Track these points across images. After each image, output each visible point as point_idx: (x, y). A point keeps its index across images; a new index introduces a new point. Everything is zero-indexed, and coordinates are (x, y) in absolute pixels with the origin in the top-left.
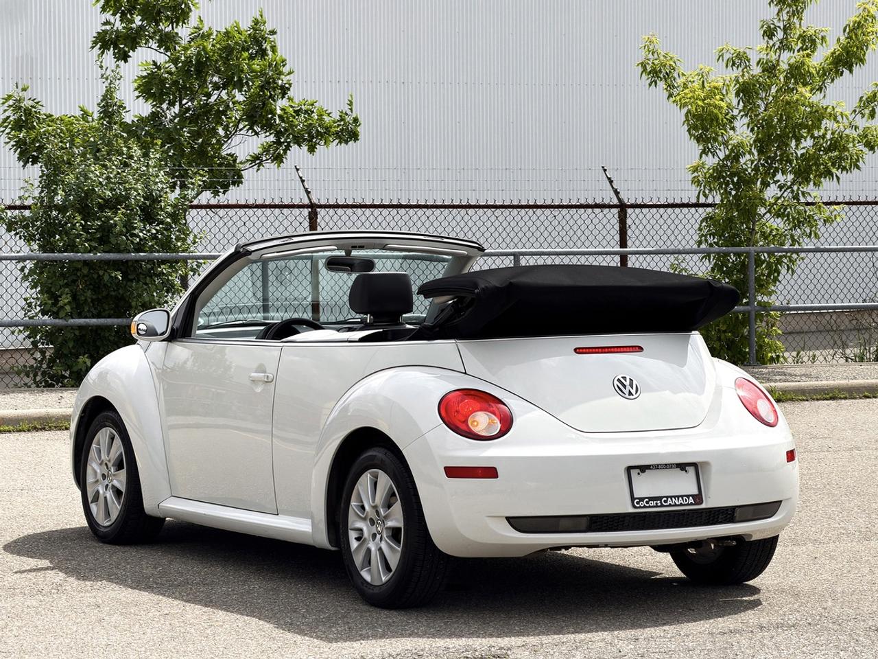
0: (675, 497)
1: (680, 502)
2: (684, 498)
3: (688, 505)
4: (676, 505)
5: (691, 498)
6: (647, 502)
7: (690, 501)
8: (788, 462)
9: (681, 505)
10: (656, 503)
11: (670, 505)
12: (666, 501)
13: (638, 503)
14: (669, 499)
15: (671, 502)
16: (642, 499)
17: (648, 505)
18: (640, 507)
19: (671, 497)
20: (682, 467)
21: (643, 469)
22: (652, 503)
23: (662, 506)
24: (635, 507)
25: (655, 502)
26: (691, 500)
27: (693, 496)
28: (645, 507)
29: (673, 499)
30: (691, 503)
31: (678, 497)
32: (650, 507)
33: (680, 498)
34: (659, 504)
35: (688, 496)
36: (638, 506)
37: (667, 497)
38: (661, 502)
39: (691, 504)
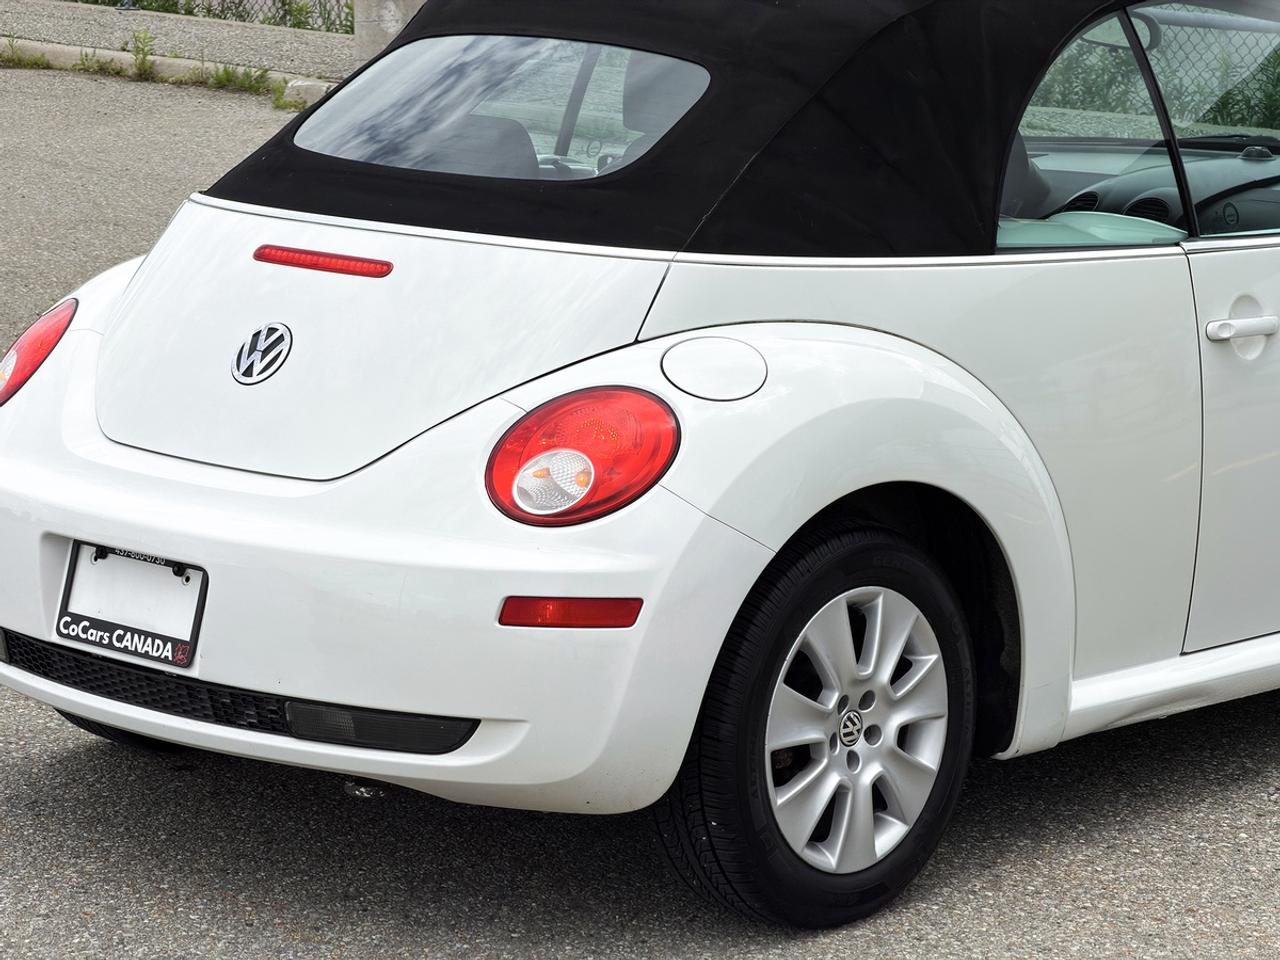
0: (140, 633)
1: (145, 648)
2: (158, 641)
3: (158, 659)
4: (135, 653)
5: (169, 645)
6: (85, 630)
7: (165, 653)
8: (502, 621)
9: (146, 655)
10: (102, 638)
11: (125, 650)
12: (120, 639)
13: (67, 625)
14: (129, 635)
15: (129, 644)
16: (77, 619)
17: (83, 636)
18: (68, 636)
19: (134, 631)
20: (180, 569)
21: (102, 552)
22: (94, 635)
23: (110, 646)
24: (60, 633)
25: (100, 633)
26: (168, 652)
27: (175, 642)
28: (77, 638)
29: (136, 636)
30: (166, 657)
31: (147, 634)
32: (86, 641)
33: (149, 640)
34: (106, 642)
35: (165, 639)
36: (65, 632)
37: (126, 629)
38: (110, 638)
39: (165, 660)
